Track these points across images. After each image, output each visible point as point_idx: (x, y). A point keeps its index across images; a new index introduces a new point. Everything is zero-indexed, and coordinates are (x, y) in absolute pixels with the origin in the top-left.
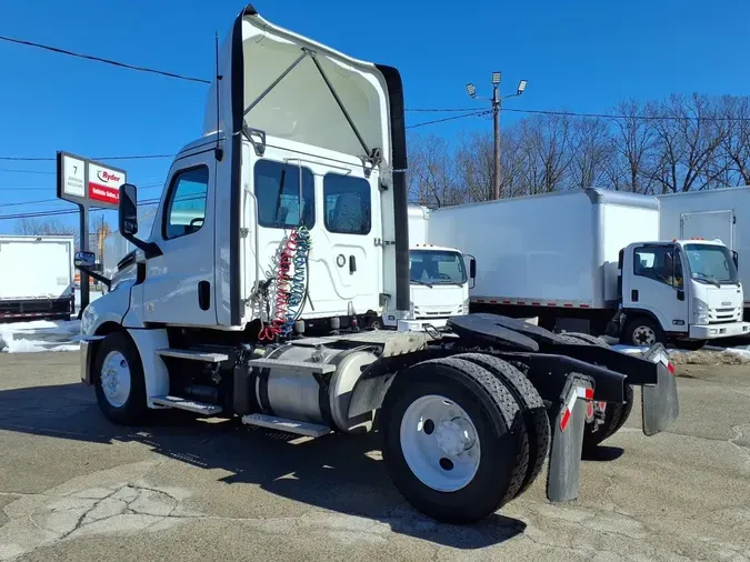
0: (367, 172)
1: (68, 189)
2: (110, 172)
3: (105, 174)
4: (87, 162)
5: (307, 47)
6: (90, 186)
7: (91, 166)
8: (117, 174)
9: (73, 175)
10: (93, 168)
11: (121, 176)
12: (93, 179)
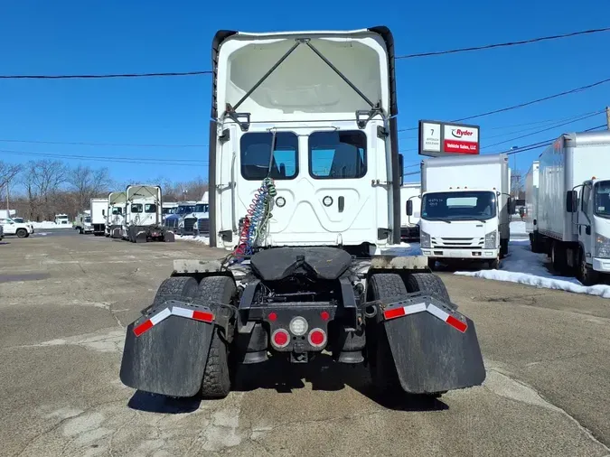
0: (362, 124)
1: (426, 147)
2: (463, 129)
3: (459, 131)
4: (442, 125)
5: (300, 37)
6: (444, 143)
7: (447, 127)
8: (469, 130)
9: (430, 136)
10: (448, 129)
11: (475, 131)
12: (448, 136)
